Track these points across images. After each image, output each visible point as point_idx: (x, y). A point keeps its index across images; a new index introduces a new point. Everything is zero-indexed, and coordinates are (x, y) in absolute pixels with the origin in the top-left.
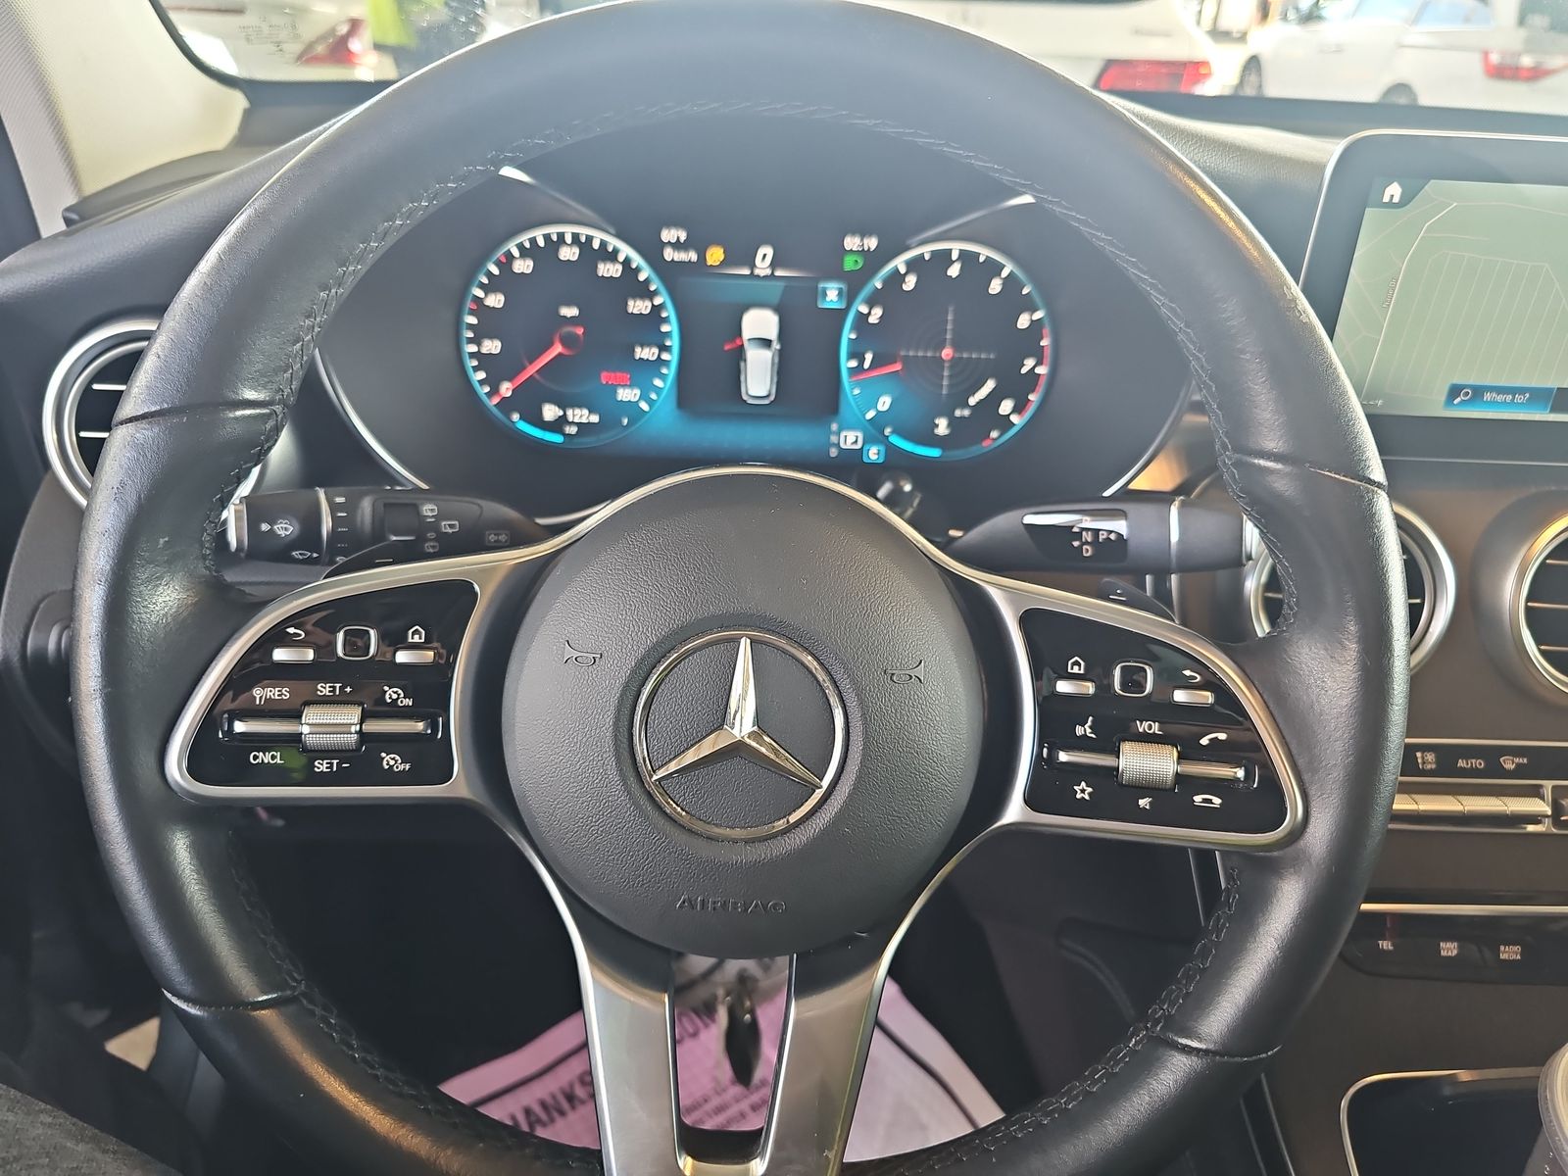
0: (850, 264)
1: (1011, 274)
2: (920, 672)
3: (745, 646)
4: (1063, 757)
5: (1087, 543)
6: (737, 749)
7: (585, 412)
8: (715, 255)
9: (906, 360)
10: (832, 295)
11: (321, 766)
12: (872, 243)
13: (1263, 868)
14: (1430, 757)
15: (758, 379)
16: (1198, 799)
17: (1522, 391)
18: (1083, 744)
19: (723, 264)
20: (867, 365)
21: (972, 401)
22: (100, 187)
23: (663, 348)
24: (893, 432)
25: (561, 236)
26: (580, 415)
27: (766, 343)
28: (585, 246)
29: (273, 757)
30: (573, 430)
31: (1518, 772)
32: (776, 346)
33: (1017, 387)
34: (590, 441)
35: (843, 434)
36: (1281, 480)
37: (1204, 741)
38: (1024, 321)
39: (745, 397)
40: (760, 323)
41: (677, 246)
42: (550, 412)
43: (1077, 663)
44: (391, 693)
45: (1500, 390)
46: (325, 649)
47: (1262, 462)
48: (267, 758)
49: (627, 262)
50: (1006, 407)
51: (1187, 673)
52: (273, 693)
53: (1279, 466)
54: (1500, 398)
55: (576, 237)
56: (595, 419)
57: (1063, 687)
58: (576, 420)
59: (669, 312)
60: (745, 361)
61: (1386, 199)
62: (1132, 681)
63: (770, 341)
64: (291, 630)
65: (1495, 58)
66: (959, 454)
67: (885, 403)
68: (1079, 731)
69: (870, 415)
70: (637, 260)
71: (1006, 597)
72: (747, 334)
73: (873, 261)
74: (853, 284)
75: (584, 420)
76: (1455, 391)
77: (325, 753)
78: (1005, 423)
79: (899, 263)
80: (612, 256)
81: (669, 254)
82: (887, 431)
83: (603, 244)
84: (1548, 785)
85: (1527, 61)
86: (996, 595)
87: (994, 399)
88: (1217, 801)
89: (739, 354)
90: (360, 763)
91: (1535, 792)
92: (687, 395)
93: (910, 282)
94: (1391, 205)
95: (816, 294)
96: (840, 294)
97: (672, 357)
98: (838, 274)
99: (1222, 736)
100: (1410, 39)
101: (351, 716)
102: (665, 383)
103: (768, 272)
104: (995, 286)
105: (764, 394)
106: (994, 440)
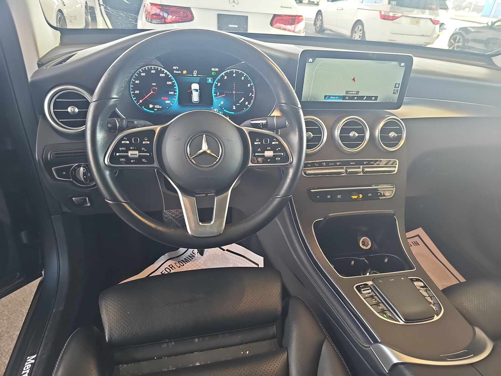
0: (213, 73)
1: (246, 75)
2: (233, 139)
3: (204, 136)
4: (256, 154)
5: (261, 125)
6: (205, 152)
7: (159, 106)
8: (185, 72)
9: (226, 94)
10: (210, 80)
11: (132, 161)
12: (217, 70)
13: (287, 168)
14: (325, 163)
15: (195, 97)
16: (277, 159)
17: (337, 96)
18: (259, 152)
19: (186, 74)
20: (218, 95)
21: (240, 102)
22: (42, 56)
23: (175, 92)
24: (224, 109)
25: (151, 68)
26: (158, 106)
27: (197, 90)
28: (156, 70)
29: (124, 160)
30: (156, 110)
31: (340, 165)
32: (199, 91)
33: (249, 99)
34: (160, 112)
35: (214, 109)
36: (285, 107)
37: (277, 150)
38: (249, 85)
39: (193, 102)
40: (195, 86)
41: (176, 70)
42: (151, 106)
43: (257, 139)
44: (143, 149)
45: (333, 96)
46: (131, 141)
47: (283, 105)
48: (123, 160)
49: (166, 73)
50: (247, 103)
51: (274, 139)
52: (123, 149)
53: (285, 105)
54: (333, 98)
55: (154, 68)
56: (161, 107)
57: (255, 143)
58: (157, 107)
59: (176, 84)
60: (192, 94)
61: (309, 61)
62: (266, 141)
63: (198, 90)
64: (125, 138)
65: (383, 13)
66: (238, 113)
67: (222, 103)
68: (258, 150)
69: (219, 105)
70: (168, 73)
71: (246, 129)
72: (192, 89)
73: (218, 73)
74: (214, 78)
75: (158, 107)
76: (325, 97)
77: (133, 159)
78: (247, 107)
79: (223, 73)
80: (163, 72)
81: (175, 72)
82: (223, 109)
83: (161, 69)
84: (345, 167)
85: (391, 14)
86: (244, 129)
87: (244, 102)
88: (279, 159)
89: (191, 93)
90: (138, 160)
91: (343, 168)
92: (180, 102)
93: (226, 77)
94: (310, 62)
95: (206, 80)
96: (211, 80)
97: (177, 94)
98: (211, 76)
99: (280, 149)
100: (362, 6)
101: (137, 152)
102: (176, 99)
103: (196, 75)
104: (243, 78)
105: (197, 101)
106: (245, 110)
